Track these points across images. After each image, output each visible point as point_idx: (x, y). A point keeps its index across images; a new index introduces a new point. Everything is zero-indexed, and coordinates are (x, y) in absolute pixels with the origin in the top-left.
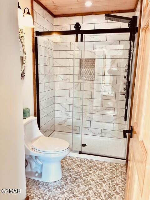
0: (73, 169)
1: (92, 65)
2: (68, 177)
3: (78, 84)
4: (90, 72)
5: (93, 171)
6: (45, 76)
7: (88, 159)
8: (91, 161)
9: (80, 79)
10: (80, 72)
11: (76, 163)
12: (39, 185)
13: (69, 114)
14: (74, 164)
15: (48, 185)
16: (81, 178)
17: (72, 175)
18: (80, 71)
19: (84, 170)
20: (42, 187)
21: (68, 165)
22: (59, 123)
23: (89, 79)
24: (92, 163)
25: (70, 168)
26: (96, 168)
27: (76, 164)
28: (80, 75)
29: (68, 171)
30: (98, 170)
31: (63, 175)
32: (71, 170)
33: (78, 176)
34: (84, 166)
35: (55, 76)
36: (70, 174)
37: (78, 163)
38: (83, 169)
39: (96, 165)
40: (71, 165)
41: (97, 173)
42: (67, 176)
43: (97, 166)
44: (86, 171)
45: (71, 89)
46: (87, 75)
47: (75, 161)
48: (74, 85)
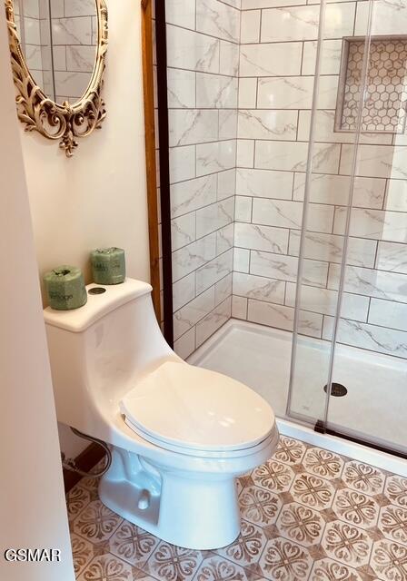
0: (286, 498)
1: (397, 65)
2: (263, 540)
3: (330, 149)
4: (384, 97)
5: (373, 523)
6: (199, 115)
7: (351, 460)
8: (365, 474)
9: (339, 125)
10: (341, 98)
11: (299, 469)
12: (146, 556)
13: (284, 265)
14: (292, 474)
15: (179, 561)
16: (318, 552)
17: (282, 533)
18: (344, 94)
19: (330, 516)
20: (156, 565)
21: (266, 472)
22: (248, 293)
23: (380, 128)
24: (366, 481)
25: (275, 492)
26: (384, 510)
27: (299, 477)
28: (339, 112)
29: (266, 508)
30: (393, 522)
31: (242, 524)
32: (279, 504)
33: (306, 543)
34: (332, 490)
35: (240, 117)
36: (272, 521)
37: (309, 472)
38: (327, 506)
39: (387, 494)
40: (280, 478)
41: (389, 538)
42: (261, 531)
43: (389, 503)
44: (341, 521)
45: (298, 169)
46: (372, 112)
47: (298, 461)
48: (315, 152)
